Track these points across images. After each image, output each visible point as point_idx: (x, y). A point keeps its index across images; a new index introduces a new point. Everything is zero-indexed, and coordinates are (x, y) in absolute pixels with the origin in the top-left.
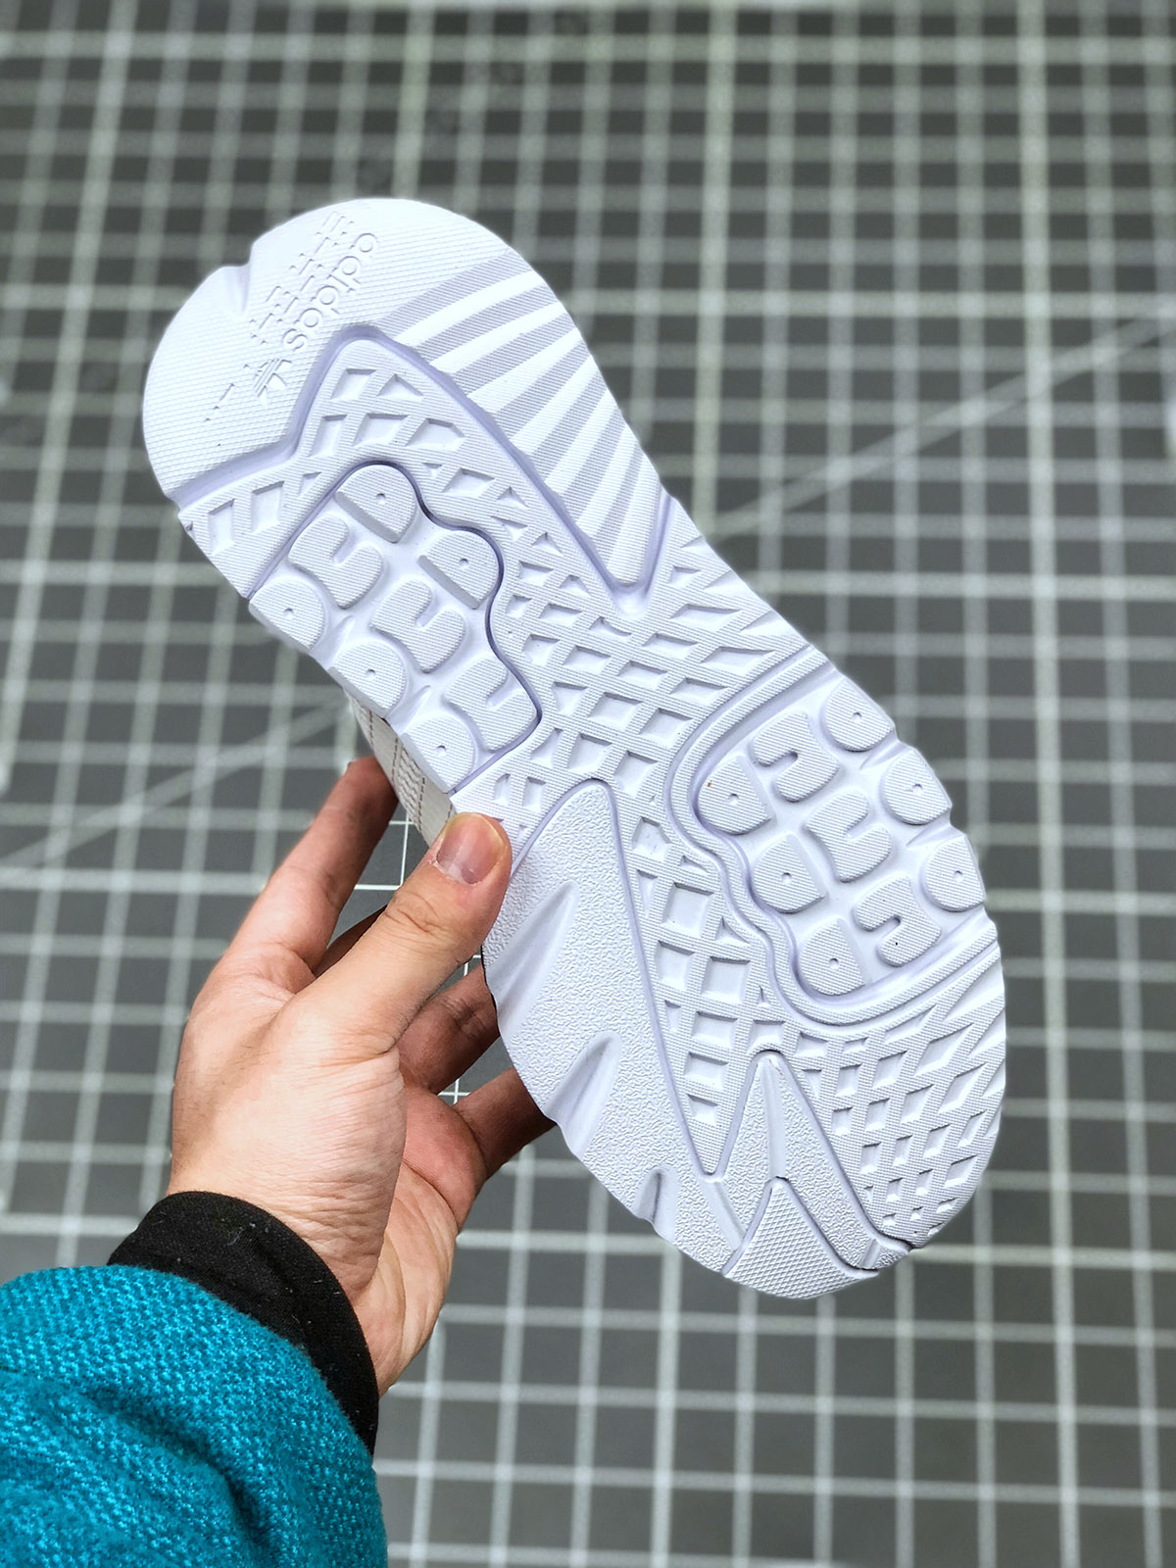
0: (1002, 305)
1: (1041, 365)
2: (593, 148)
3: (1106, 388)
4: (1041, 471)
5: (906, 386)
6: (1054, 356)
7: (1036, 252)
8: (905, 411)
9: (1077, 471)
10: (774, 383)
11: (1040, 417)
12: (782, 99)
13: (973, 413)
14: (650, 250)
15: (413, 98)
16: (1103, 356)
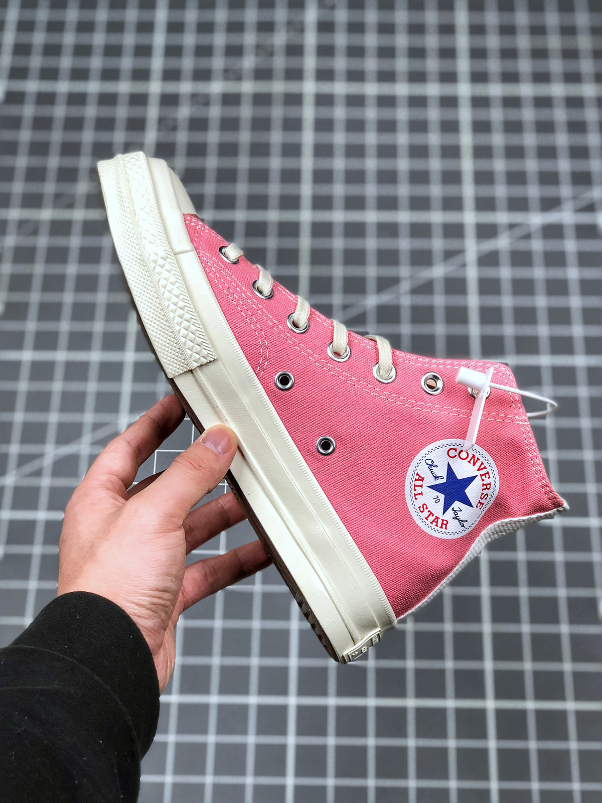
0: (452, 217)
1: (472, 247)
2: (245, 137)
3: (505, 259)
4: (473, 301)
5: (404, 258)
6: (478, 243)
7: (468, 190)
8: (404, 271)
9: (491, 301)
10: (338, 256)
11: (472, 273)
12: (340, 113)
13: (438, 271)
14: (274, 189)
15: (153, 112)
16: (503, 243)
